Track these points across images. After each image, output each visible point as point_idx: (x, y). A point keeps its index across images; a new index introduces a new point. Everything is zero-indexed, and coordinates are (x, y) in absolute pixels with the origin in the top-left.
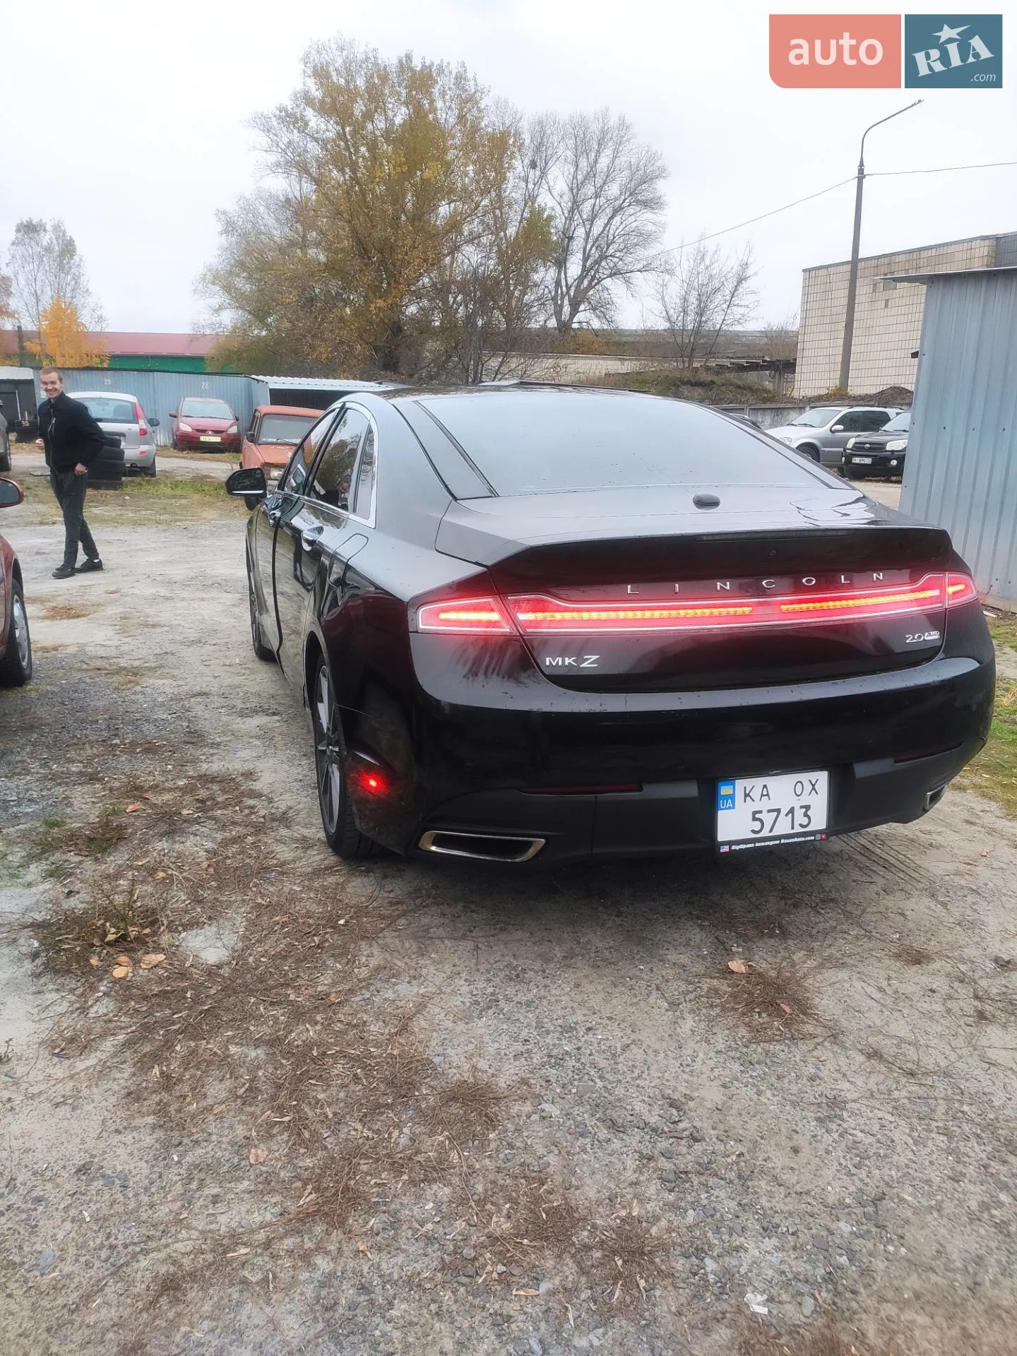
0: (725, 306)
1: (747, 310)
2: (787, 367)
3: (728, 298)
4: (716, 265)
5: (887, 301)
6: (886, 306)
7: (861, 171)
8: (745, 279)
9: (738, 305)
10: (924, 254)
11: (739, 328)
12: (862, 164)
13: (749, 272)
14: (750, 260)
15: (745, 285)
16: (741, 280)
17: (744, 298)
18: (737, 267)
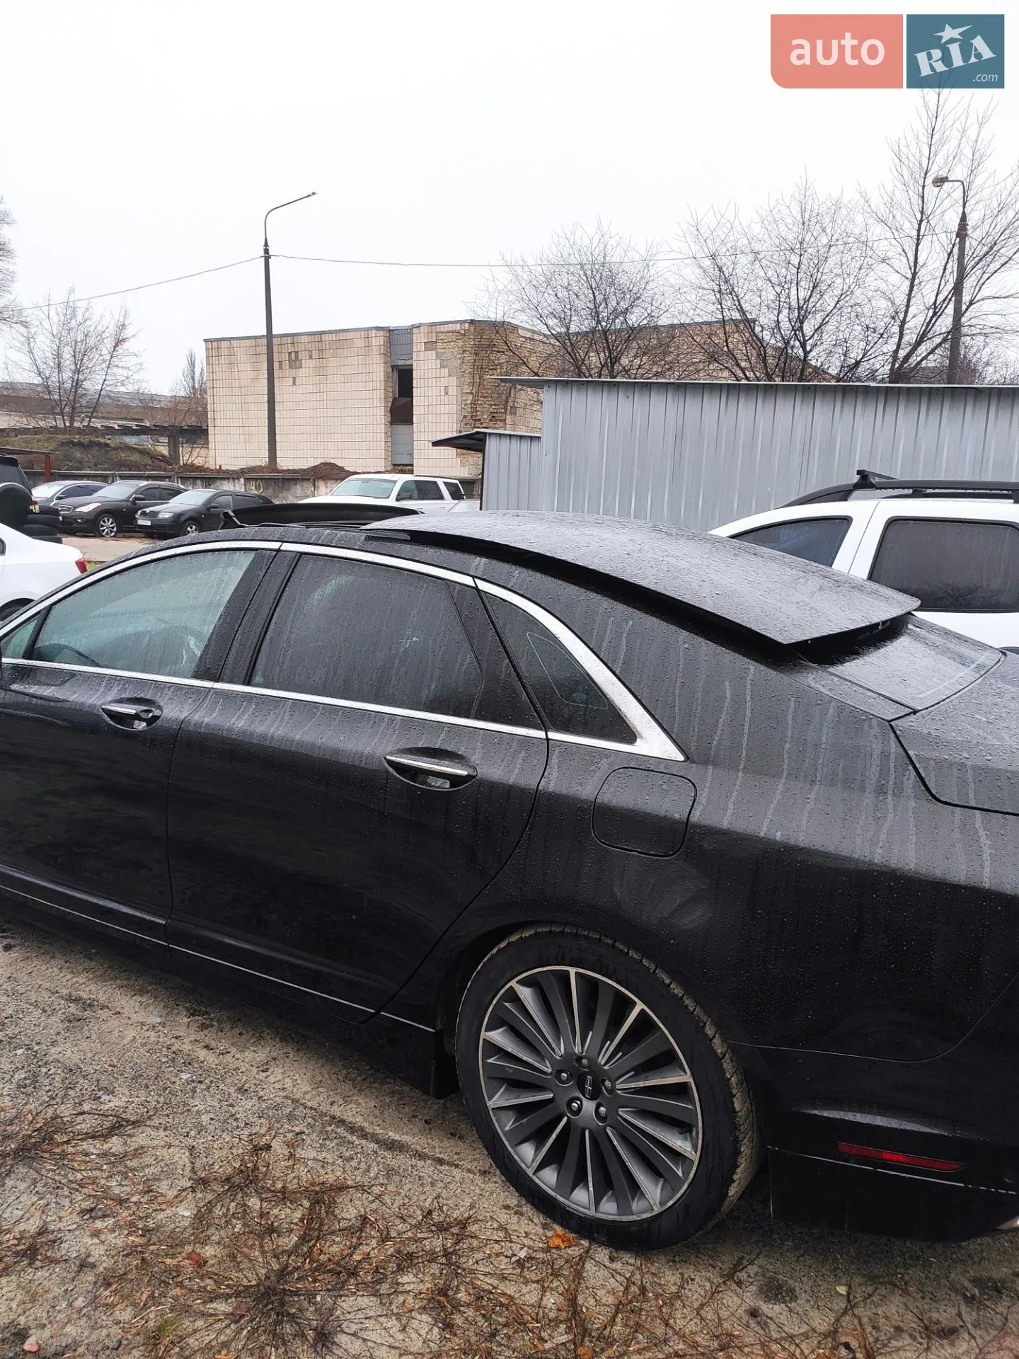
0: (104, 365)
1: (130, 373)
2: (198, 434)
3: (107, 357)
4: (88, 323)
5: (294, 378)
6: (294, 384)
7: (266, 251)
8: (124, 340)
9: (117, 366)
10: (326, 338)
11: (122, 389)
12: (266, 244)
13: (128, 333)
14: (127, 322)
15: (126, 345)
16: (118, 343)
17: (125, 359)
18: (112, 328)
